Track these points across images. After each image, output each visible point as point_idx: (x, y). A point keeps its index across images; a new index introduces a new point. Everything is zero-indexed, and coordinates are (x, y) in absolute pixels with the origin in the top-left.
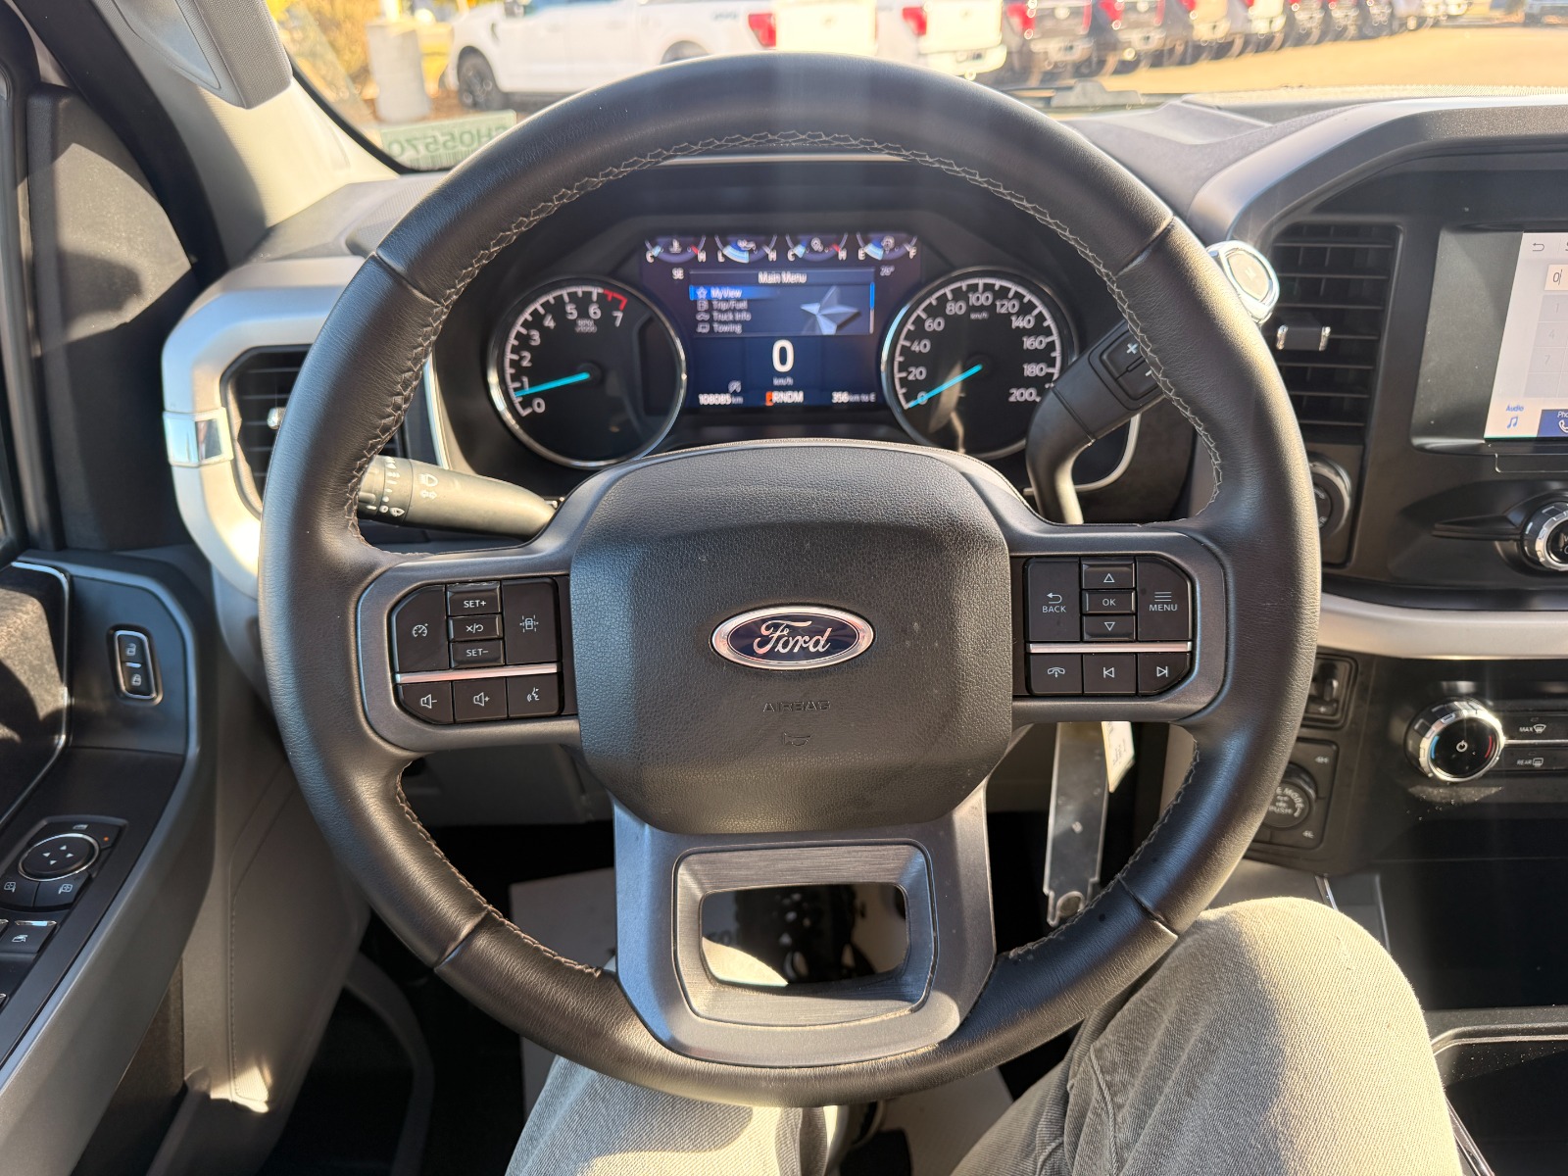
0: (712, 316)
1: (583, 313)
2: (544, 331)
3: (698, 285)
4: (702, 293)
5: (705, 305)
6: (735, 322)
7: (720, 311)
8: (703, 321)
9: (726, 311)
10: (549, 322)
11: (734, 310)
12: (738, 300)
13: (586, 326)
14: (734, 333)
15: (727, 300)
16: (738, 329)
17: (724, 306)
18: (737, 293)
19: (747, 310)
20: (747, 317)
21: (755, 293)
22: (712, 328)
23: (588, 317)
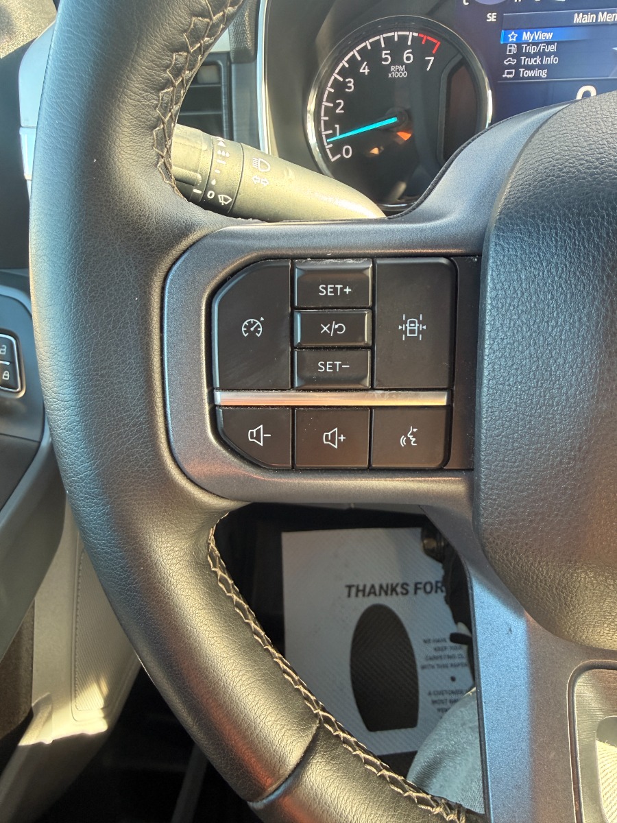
0: (519, 61)
1: (397, 60)
2: (359, 78)
3: (509, 29)
4: (512, 36)
5: (514, 49)
6: (541, 67)
7: (529, 55)
8: (510, 67)
9: (535, 55)
10: (364, 69)
11: (542, 54)
12: (548, 43)
13: (398, 72)
14: (540, 78)
15: (536, 44)
16: (544, 74)
17: (532, 50)
18: (549, 36)
19: (555, 54)
20: (553, 60)
21: (566, 35)
22: (517, 73)
23: (402, 63)
